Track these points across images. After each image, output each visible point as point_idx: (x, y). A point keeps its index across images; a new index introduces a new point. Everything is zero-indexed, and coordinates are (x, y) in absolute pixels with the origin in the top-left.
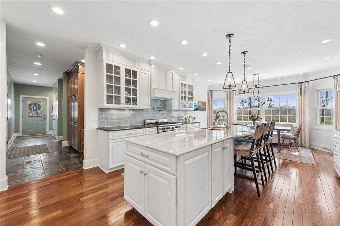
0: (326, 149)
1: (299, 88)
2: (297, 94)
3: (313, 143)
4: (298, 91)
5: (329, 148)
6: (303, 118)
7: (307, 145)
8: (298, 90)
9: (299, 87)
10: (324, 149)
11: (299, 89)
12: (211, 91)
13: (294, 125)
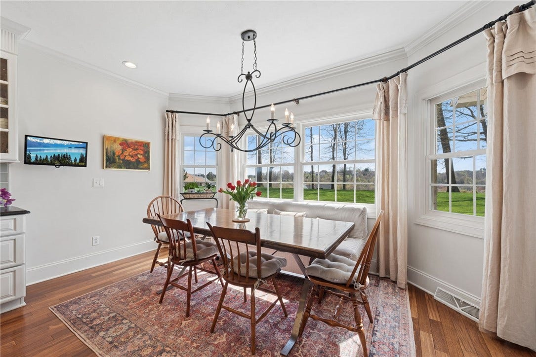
0: (458, 300)
1: (381, 94)
2: (376, 116)
3: (421, 272)
4: (379, 106)
5: (470, 300)
6: (392, 190)
7: (402, 280)
8: (379, 103)
9: (382, 91)
10: (452, 299)
11: (382, 99)
12: (172, 112)
13: (368, 210)
